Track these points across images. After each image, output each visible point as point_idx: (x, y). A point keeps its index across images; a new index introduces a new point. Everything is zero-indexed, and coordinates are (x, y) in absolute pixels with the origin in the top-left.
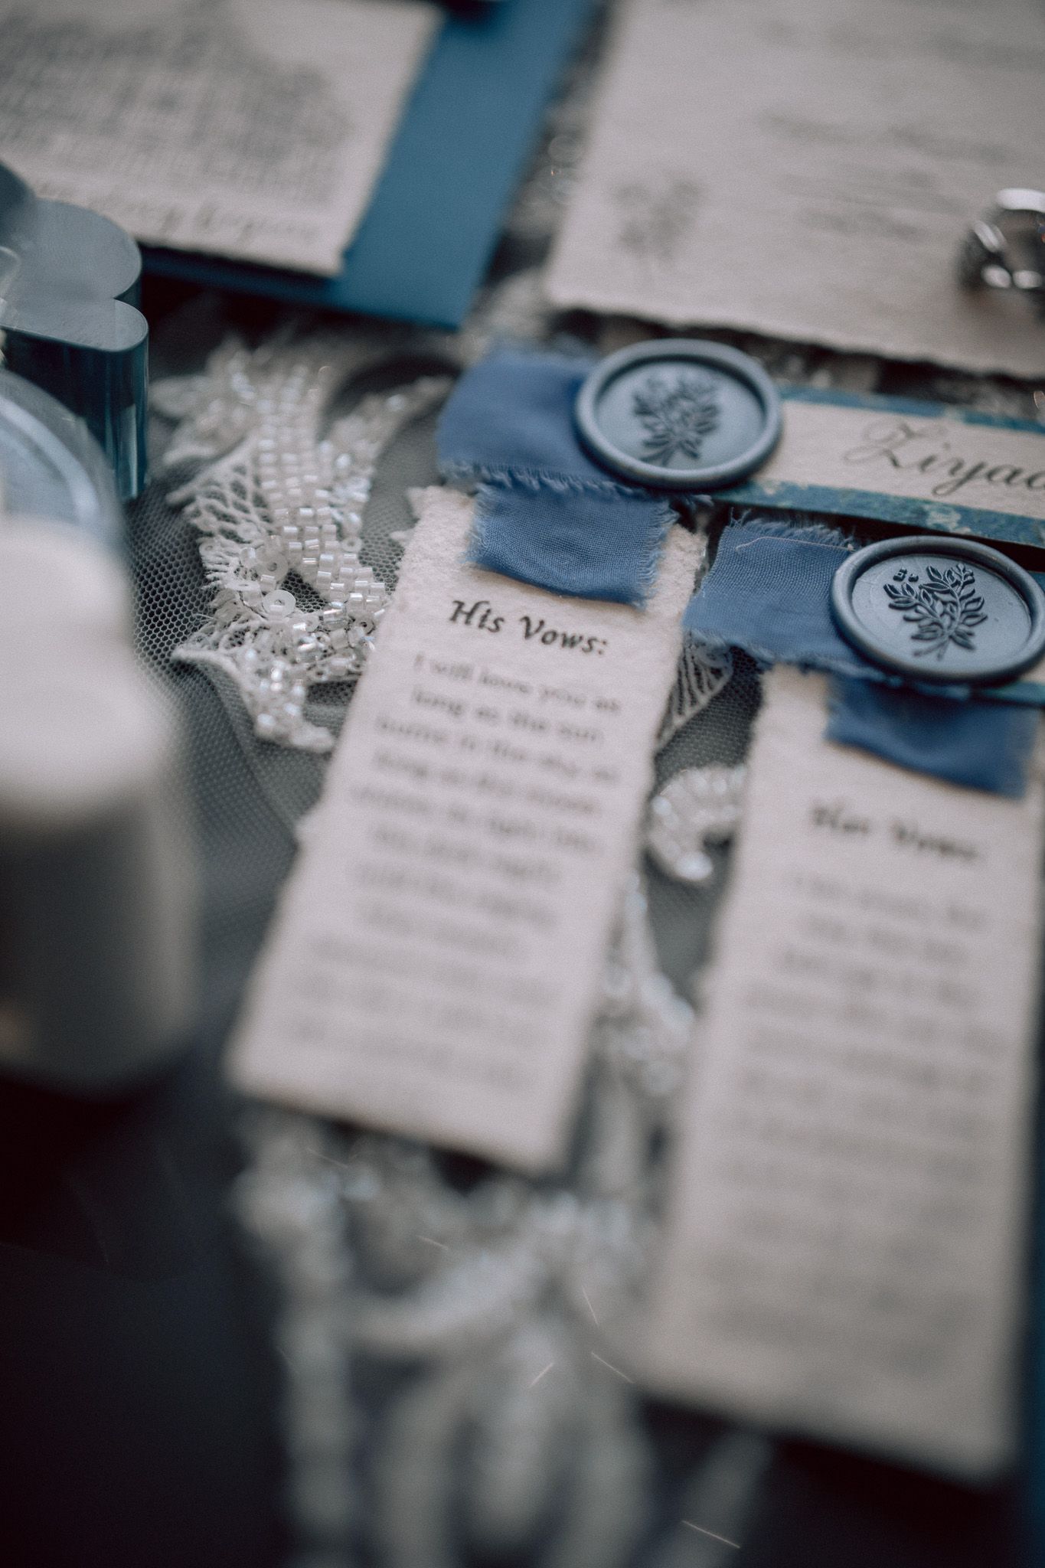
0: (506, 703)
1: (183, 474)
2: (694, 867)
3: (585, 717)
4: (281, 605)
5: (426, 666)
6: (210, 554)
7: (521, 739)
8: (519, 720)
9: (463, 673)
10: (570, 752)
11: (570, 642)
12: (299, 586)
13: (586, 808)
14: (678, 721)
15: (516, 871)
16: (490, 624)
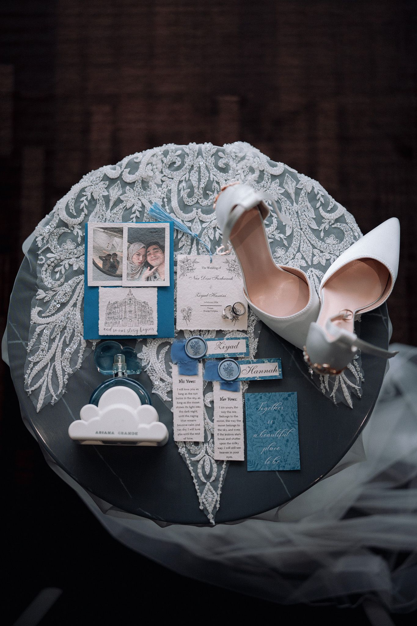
0: (187, 392)
1: (145, 367)
2: (210, 406)
3: (196, 391)
4: (162, 384)
5: (178, 390)
6: (151, 378)
7: (190, 396)
8: (189, 394)
9: (182, 389)
10: (196, 396)
11: (192, 382)
12: (162, 380)
13: (198, 402)
14: (205, 388)
15: (194, 412)
16: (183, 382)
